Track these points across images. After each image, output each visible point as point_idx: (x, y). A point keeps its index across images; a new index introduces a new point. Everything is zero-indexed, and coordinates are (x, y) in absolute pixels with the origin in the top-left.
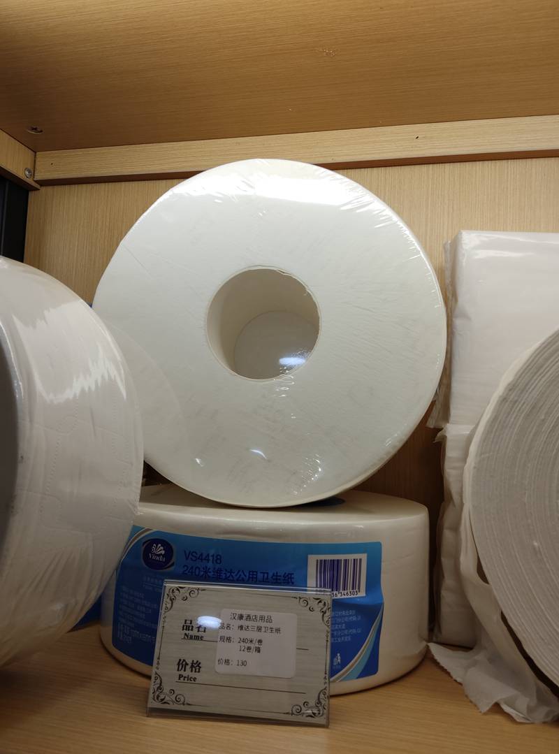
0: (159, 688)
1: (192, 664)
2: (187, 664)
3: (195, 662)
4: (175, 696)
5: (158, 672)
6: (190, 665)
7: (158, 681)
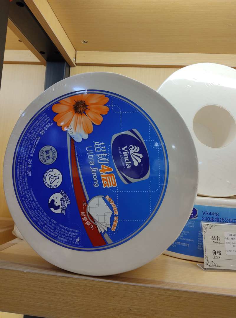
0: (208, 261)
1: (218, 252)
2: (216, 252)
3: (219, 251)
4: (214, 263)
5: (206, 255)
6: (217, 252)
7: (207, 258)
